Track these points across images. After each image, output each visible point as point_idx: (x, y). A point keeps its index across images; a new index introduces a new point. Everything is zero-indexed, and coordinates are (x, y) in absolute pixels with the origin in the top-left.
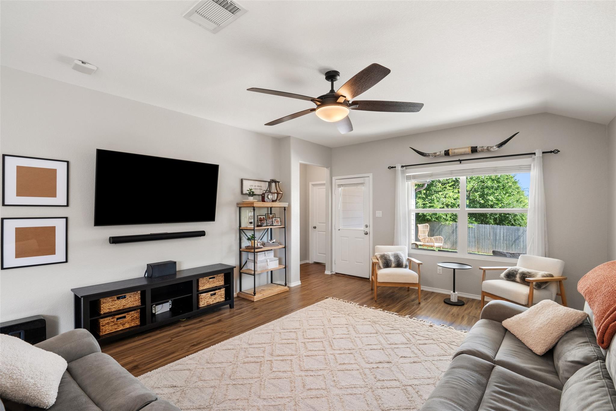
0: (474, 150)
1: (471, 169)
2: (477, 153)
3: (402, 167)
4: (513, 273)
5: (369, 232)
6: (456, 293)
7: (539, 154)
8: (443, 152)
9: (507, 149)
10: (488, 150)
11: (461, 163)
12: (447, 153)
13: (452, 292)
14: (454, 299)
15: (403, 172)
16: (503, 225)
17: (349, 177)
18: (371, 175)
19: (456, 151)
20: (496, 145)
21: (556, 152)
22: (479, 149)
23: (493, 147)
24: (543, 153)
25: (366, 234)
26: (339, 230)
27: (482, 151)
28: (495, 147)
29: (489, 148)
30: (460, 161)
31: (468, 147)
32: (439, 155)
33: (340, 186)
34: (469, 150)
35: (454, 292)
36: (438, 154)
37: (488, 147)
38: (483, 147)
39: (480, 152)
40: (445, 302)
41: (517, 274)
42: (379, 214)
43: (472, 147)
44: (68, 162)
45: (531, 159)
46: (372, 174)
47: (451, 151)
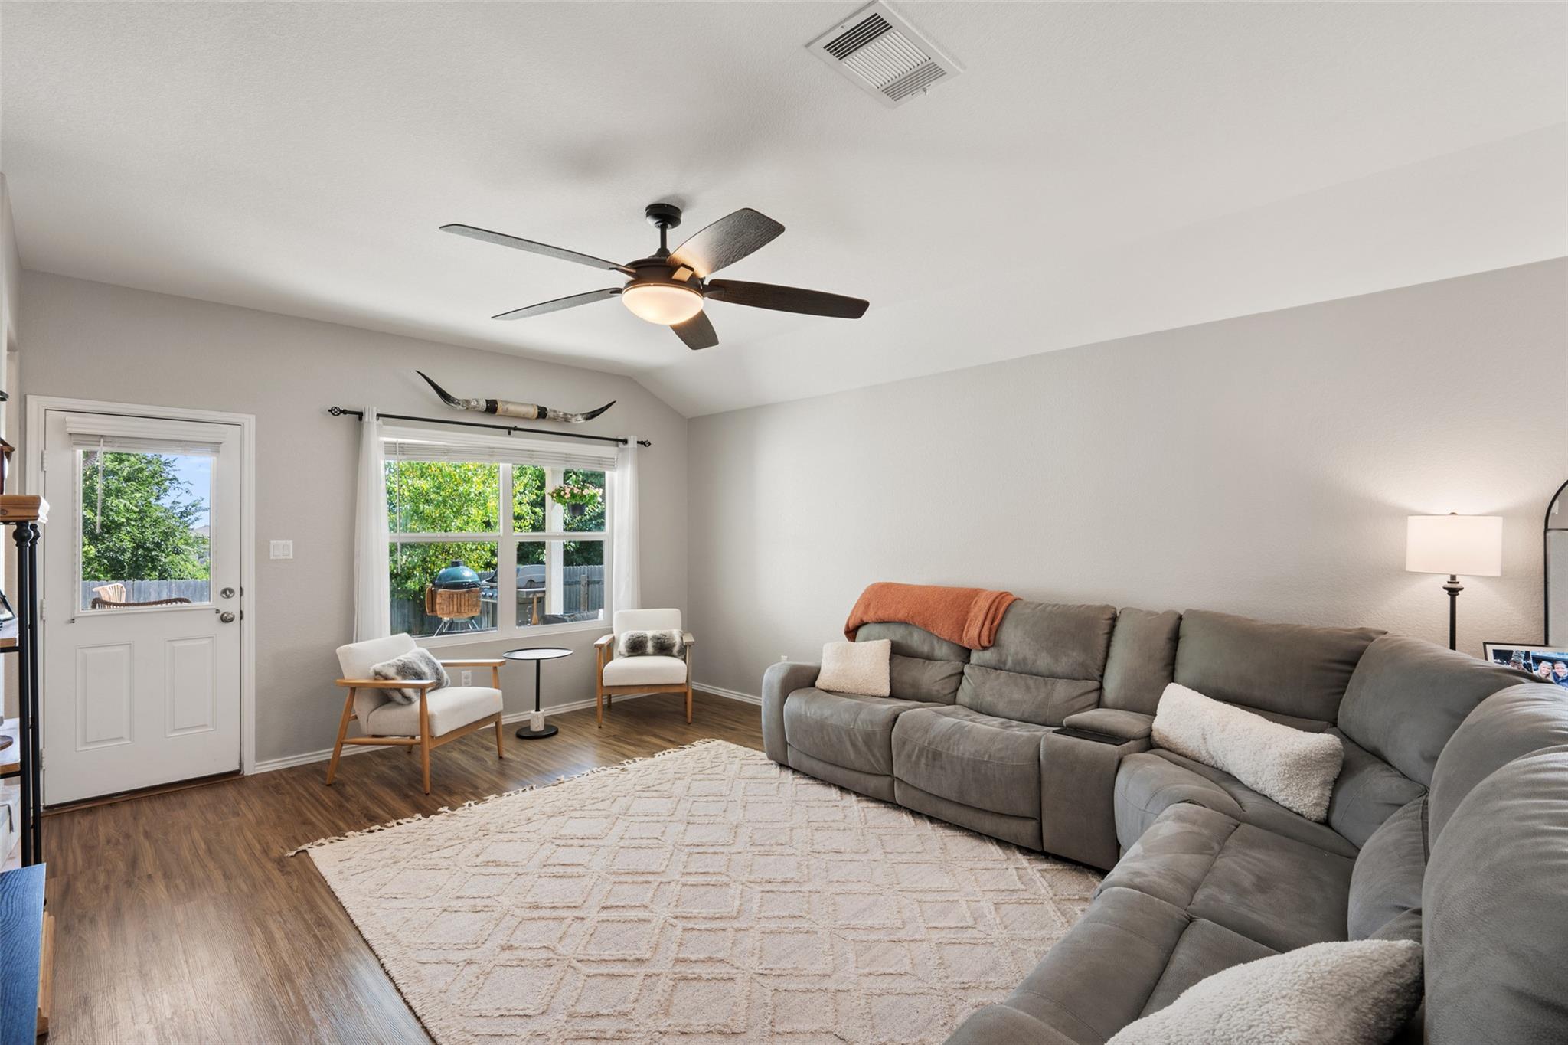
0: (542, 414)
1: (529, 451)
2: (543, 420)
3: (382, 416)
4: (642, 641)
5: (241, 612)
6: (542, 710)
7: (633, 443)
8: (483, 404)
9: (595, 427)
10: (566, 419)
11: (509, 433)
12: (492, 407)
13: (533, 712)
14: (538, 726)
17: (135, 412)
18: (249, 421)
19: (512, 408)
20: (583, 414)
21: (647, 444)
22: (550, 414)
23: (576, 415)
24: (638, 442)
25: (226, 619)
26: (73, 621)
27: (554, 419)
28: (580, 418)
29: (569, 416)
30: (510, 430)
31: (532, 405)
32: (475, 407)
34: (534, 412)
35: (538, 710)
36: (473, 403)
37: (565, 414)
38: (555, 411)
39: (550, 419)
40: (519, 736)
41: (647, 642)
42: (282, 549)
43: (539, 408)
46: (253, 418)
47: (500, 406)
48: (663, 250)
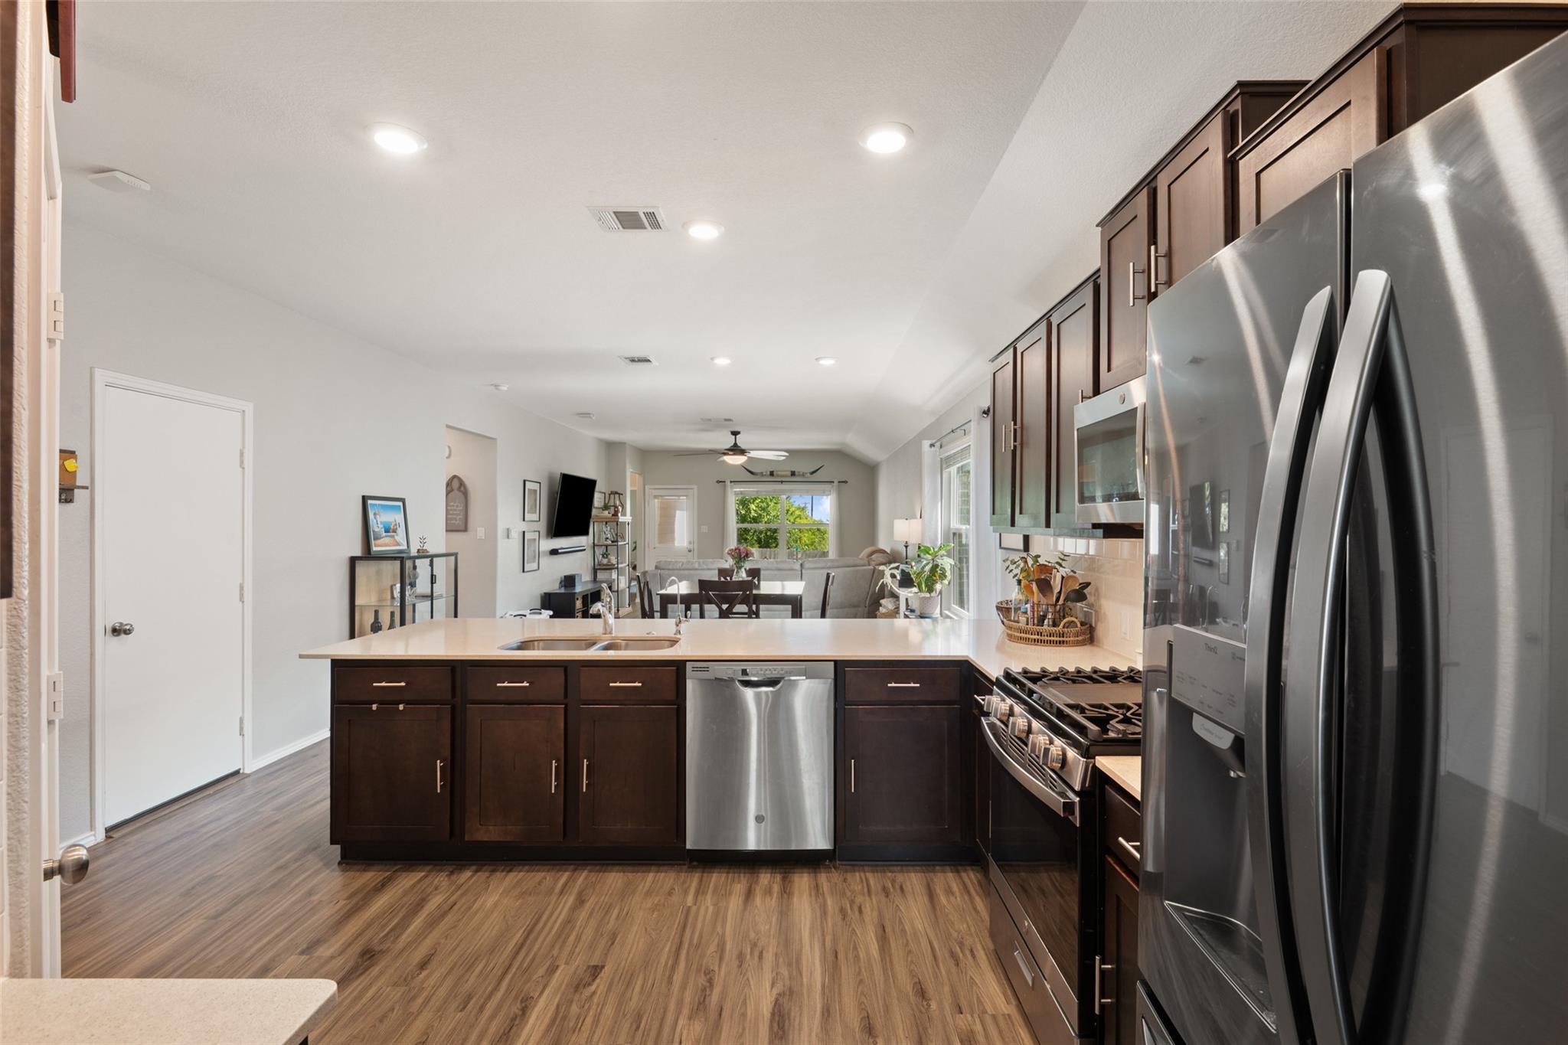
0: (793, 474)
2: (795, 477)
3: (731, 482)
5: (693, 549)
7: (836, 483)
8: (769, 473)
9: (815, 477)
10: (803, 475)
12: (772, 474)
15: (732, 488)
16: (770, 548)
17: (667, 487)
18: (695, 487)
19: (779, 473)
20: (810, 472)
21: (846, 482)
22: (796, 473)
24: (839, 482)
25: (690, 551)
27: (799, 475)
28: (807, 474)
30: (782, 482)
31: (789, 471)
33: (656, 497)
34: (790, 473)
36: (764, 474)
37: (803, 473)
38: (799, 472)
42: (705, 529)
43: (792, 472)
44: (540, 483)
45: (830, 486)
47: (775, 473)
48: (735, 444)
